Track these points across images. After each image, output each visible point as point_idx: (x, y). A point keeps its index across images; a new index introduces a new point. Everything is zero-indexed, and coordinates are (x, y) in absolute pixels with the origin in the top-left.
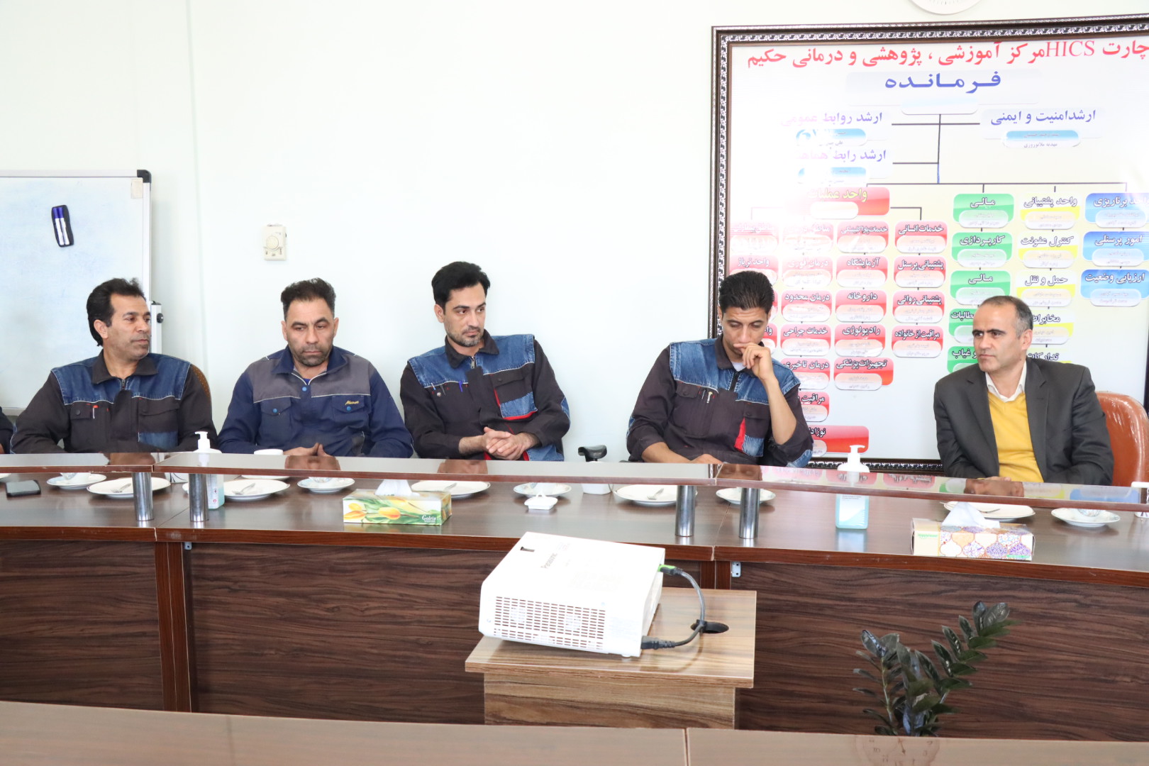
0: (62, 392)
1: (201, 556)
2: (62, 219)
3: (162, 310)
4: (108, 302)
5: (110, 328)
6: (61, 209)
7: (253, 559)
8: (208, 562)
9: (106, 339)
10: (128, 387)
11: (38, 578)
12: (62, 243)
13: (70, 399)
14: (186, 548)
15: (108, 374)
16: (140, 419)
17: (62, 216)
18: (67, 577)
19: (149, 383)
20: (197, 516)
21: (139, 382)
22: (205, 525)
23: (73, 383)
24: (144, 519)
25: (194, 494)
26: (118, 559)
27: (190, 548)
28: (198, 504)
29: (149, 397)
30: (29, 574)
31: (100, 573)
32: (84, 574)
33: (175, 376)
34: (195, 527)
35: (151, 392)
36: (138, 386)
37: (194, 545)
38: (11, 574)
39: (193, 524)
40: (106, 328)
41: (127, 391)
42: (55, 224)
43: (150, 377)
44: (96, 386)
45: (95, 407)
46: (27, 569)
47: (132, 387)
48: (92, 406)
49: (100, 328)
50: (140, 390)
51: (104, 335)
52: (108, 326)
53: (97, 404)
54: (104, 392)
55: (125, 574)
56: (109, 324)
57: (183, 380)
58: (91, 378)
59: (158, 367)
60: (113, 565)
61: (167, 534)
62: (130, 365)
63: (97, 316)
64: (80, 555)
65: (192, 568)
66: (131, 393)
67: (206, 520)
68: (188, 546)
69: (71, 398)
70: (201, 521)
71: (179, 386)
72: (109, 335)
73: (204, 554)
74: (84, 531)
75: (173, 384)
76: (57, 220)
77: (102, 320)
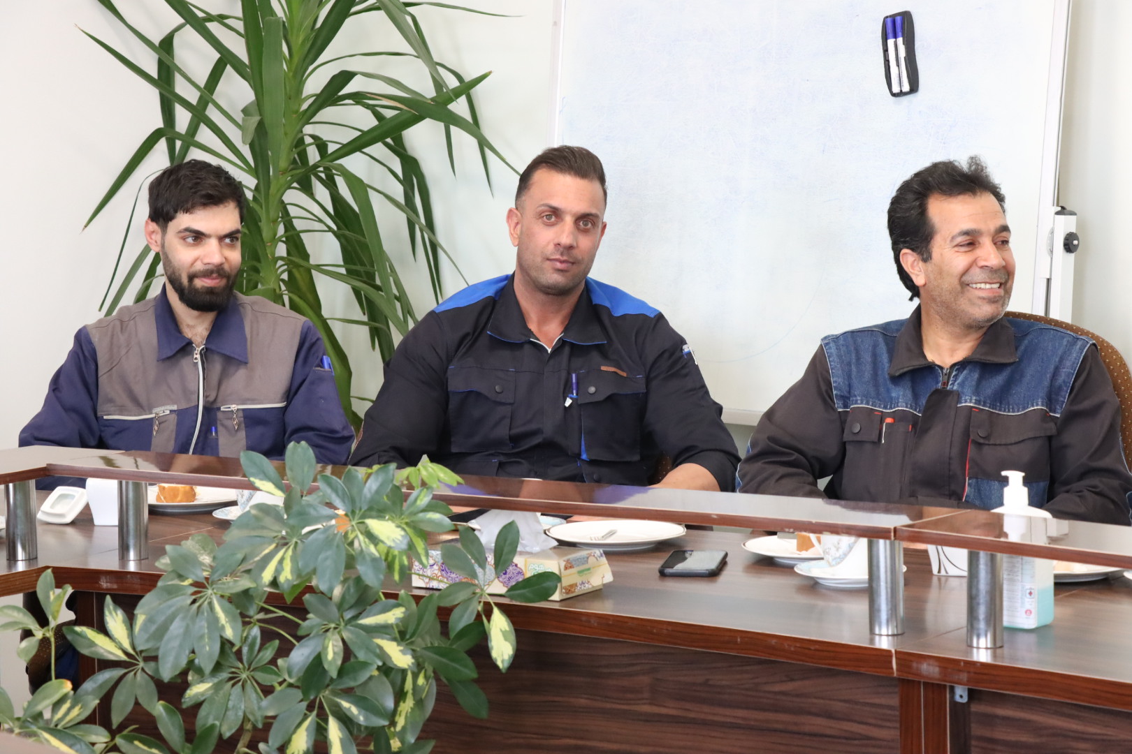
0: (833, 385)
1: (989, 720)
2: (900, 40)
3: (1078, 225)
4: (923, 211)
5: (928, 264)
6: (898, 19)
7: (1091, 740)
8: (1001, 734)
9: (925, 285)
10: (953, 384)
11: (705, 723)
12: (896, 89)
13: (846, 400)
14: (958, 699)
15: (925, 357)
16: (972, 451)
17: (900, 34)
18: (751, 728)
19: (999, 380)
20: (978, 637)
21: (976, 375)
22: (995, 656)
23: (854, 368)
24: (884, 631)
25: (974, 592)
26: (838, 706)
27: (965, 700)
28: (982, 611)
29: (993, 406)
30: (692, 715)
31: (807, 729)
32: (780, 726)
33: (1052, 368)
34: (975, 658)
35: (1001, 397)
36: (974, 383)
37: (972, 694)
38: (664, 711)
39: (971, 653)
40: (921, 264)
41: (951, 392)
42: (886, 50)
43: (999, 367)
44: (896, 379)
45: (889, 420)
46: (688, 706)
47: (962, 385)
48: (883, 417)
49: (912, 266)
50: (977, 391)
51: (919, 280)
52: (925, 260)
53: (893, 415)
54: (909, 394)
55: (850, 737)
56: (926, 257)
57: (1069, 375)
58: (891, 360)
59: (1022, 348)
60: (829, 715)
61: (915, 665)
62: (968, 339)
63: (905, 242)
64: (777, 688)
65: (973, 743)
66: (958, 396)
67: (996, 648)
68: (961, 694)
69: (849, 398)
70: (987, 648)
71: (1060, 388)
72: (927, 277)
73: (997, 716)
74: (774, 641)
75: (1046, 383)
76: (891, 42)
77: (913, 250)
